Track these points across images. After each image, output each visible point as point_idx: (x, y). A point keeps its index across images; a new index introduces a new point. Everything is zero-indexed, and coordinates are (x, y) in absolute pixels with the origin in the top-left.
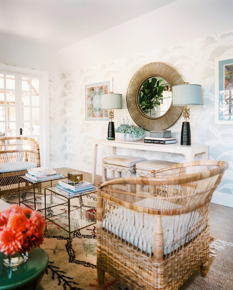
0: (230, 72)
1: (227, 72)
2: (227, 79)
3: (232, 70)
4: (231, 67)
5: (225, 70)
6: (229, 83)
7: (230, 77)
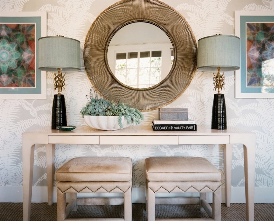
0: (253, 32)
1: (249, 32)
2: (249, 40)
3: (255, 30)
4: (254, 25)
5: (247, 28)
6: (252, 46)
7: (254, 38)
